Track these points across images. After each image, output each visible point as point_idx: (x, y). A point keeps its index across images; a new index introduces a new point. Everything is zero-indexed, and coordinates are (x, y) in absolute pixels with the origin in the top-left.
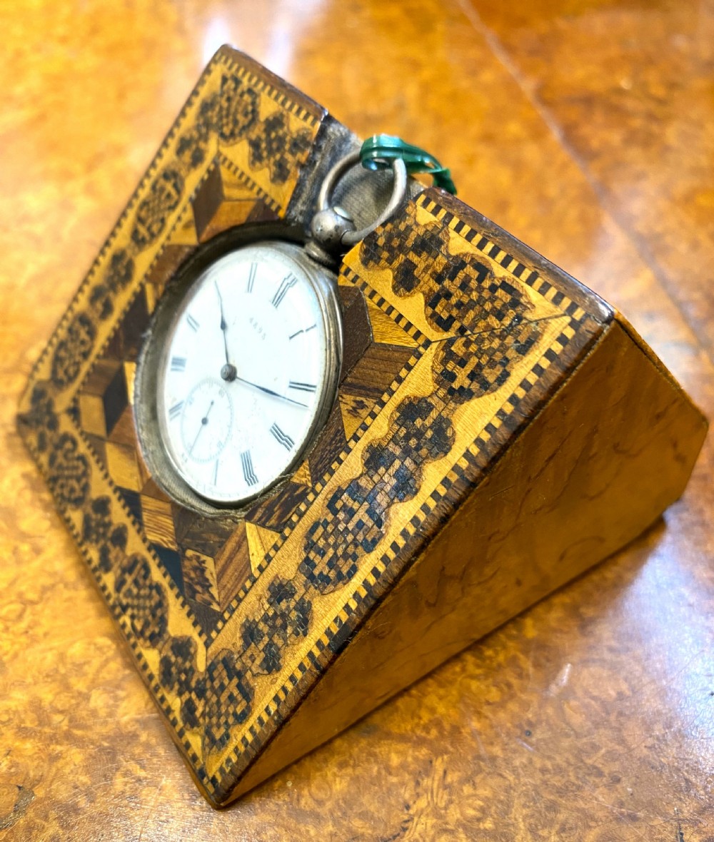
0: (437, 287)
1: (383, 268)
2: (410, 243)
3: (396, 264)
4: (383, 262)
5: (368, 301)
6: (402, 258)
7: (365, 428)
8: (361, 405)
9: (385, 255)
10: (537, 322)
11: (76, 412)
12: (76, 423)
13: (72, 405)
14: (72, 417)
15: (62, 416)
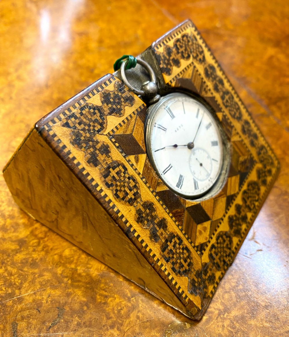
0: (180, 55)
1: (172, 69)
2: (167, 57)
3: (172, 64)
4: (171, 68)
5: (181, 77)
6: (171, 61)
7: (210, 90)
8: (205, 89)
9: (169, 66)
10: (191, 34)
11: (201, 248)
12: (205, 247)
13: (199, 253)
14: (203, 251)
15: (203, 262)
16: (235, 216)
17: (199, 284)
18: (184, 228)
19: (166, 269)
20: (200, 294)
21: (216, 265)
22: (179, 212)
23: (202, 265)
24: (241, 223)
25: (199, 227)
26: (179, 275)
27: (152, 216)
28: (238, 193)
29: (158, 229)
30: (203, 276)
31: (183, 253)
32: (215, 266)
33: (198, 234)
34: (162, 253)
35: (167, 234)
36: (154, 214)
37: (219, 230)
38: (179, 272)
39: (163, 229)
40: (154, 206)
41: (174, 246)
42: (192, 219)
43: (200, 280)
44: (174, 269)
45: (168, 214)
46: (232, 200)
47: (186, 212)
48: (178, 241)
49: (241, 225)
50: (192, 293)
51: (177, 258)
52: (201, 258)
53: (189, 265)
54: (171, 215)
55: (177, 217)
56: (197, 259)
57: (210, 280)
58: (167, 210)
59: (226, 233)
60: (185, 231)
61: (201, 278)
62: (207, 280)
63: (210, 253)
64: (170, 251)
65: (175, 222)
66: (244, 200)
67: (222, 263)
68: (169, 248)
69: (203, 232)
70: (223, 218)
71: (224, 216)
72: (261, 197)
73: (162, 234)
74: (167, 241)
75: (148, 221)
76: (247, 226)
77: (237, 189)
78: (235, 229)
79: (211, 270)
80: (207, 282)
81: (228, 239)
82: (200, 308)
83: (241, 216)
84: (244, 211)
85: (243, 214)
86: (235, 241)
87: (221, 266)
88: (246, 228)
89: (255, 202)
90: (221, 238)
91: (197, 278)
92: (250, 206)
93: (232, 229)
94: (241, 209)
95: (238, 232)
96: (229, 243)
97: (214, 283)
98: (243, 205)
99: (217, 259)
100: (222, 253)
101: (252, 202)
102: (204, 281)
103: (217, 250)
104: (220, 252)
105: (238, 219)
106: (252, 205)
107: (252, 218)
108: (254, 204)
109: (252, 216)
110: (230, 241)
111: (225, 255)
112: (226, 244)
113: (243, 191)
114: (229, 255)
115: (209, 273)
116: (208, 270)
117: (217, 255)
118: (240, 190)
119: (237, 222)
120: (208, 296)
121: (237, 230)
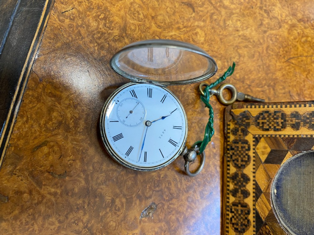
11: (257, 140)
12: (254, 143)
13: (257, 136)
14: (254, 139)
15: (250, 134)
16: (245, 186)
17: (242, 121)
18: (279, 138)
19: (272, 107)
20: (238, 116)
22: (291, 144)
23: (249, 132)
24: (235, 187)
25: (269, 150)
26: (261, 112)
27: (308, 123)
28: (254, 205)
29: (297, 121)
30: (243, 127)
31: (268, 125)
32: (238, 140)
33: (267, 145)
34: (282, 112)
35: (288, 124)
36: (307, 126)
37: (252, 162)
38: (262, 114)
39: (293, 124)
40: (312, 129)
41: (277, 123)
42: (278, 149)
43: (244, 123)
44: (267, 112)
45: (298, 135)
46: (256, 194)
47: (286, 149)
48: (277, 127)
49: (235, 184)
50: (245, 112)
51: (270, 119)
52: (253, 135)
53: (259, 123)
54: (296, 136)
55: (290, 140)
56: (255, 132)
57: (236, 130)
58: (301, 136)
59: (244, 166)
60: (277, 138)
61: (244, 124)
62: (238, 128)
63: (248, 143)
64: (278, 118)
65: (289, 136)
66: (245, 206)
67: (233, 147)
68: (280, 119)
69: (263, 150)
70: (254, 174)
71: (254, 177)
72: (230, 226)
73: (292, 121)
74: (285, 121)
75: (308, 118)
76: (228, 190)
77: (257, 207)
78: (238, 177)
79: (240, 135)
80: (237, 126)
81: (240, 165)
82: (232, 110)
83: (240, 190)
84: (240, 197)
85: (239, 194)
86: (233, 170)
87: (233, 144)
88: (228, 188)
89: (233, 214)
90: (246, 159)
91: (247, 122)
92: (236, 207)
93: (241, 174)
94: (243, 196)
95: (234, 177)
96: (237, 163)
97: (232, 131)
98: (243, 201)
99: (240, 145)
100: (238, 152)
101: (235, 212)
102: (240, 125)
103: (244, 149)
104: (241, 151)
105: (240, 186)
106: (235, 209)
107: (228, 200)
108: (233, 212)
109: (228, 202)
110: (238, 165)
111: (235, 153)
112: (240, 160)
113: (250, 212)
114: (231, 156)
115: (240, 133)
116: (242, 134)
117: (242, 147)
118: (254, 209)
119: (240, 184)
120: (230, 121)
121: (236, 178)
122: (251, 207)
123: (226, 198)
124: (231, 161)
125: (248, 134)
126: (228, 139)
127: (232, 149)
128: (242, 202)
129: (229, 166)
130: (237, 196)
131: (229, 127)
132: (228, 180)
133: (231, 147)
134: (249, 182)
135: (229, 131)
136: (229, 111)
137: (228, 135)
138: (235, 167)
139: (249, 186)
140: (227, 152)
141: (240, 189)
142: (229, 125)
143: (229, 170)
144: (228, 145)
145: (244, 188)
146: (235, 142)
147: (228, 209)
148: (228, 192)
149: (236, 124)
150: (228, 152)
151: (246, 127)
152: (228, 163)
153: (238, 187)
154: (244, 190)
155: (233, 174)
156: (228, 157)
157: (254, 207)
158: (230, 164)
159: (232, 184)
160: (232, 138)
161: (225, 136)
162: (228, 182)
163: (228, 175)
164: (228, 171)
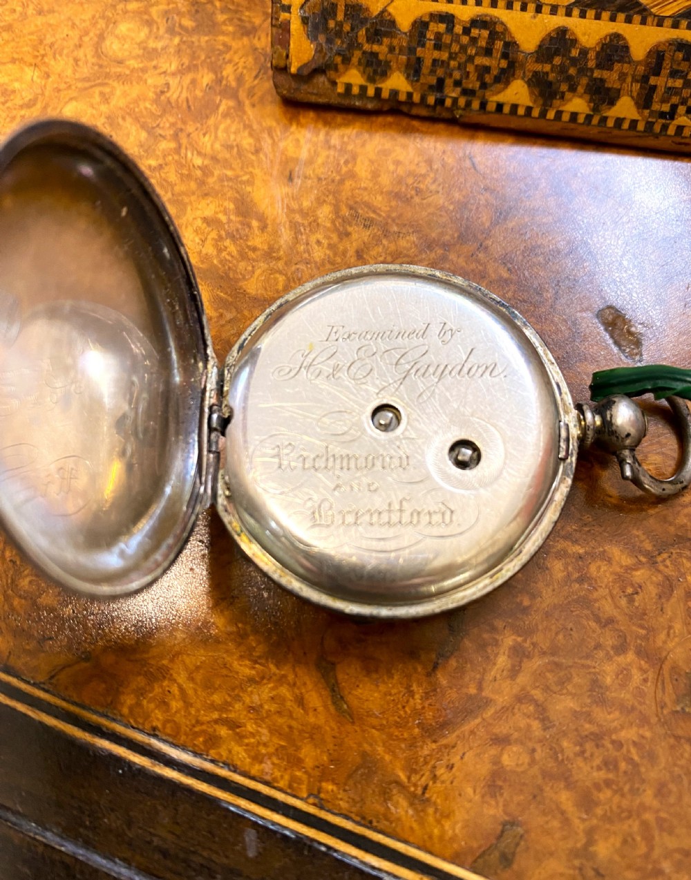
15: (390, 9)
16: (584, 52)
17: (339, 33)
20: (319, 50)
21: (413, 58)
23: (384, 11)
24: (580, 89)
28: (660, 22)
30: (362, 32)
32: (409, 59)
37: (500, 13)
43: (347, 28)
46: (620, 9)
49: (573, 89)
50: (305, 20)
57: (369, 64)
59: (511, 45)
61: (352, 29)
62: (364, 53)
63: (427, 19)
67: (433, 80)
70: (546, 9)
71: (554, 10)
76: (589, 118)
77: (669, 11)
78: (547, 73)
79: (391, 49)
80: (357, 54)
81: (504, 64)
82: (293, 70)
83: (597, 74)
84: (622, 77)
85: (611, 78)
86: (517, 93)
87: (422, 80)
88: (581, 119)
89: (682, 109)
90: (485, 33)
91: (346, 15)
92: (656, 97)
93: (537, 61)
94: (619, 61)
95: (545, 90)
96: (495, 72)
97: (371, 79)
98: (639, 63)
99: (428, 54)
100: (453, 63)
101: (675, 100)
102: (353, 45)
103: (447, 39)
104: (450, 54)
105: (583, 71)
106: (663, 101)
107: (626, 125)
108: (674, 108)
109: (634, 123)
110: (503, 71)
111: (457, 75)
112: (485, 61)
113: (682, 40)
114: (465, 92)
115: (381, 49)
116: (386, 41)
117: (438, 47)
118: (676, 25)
119: (572, 71)
120: (334, 83)
121: (550, 84)
122: (666, 34)
123: (616, 132)
124: (484, 96)
125: (390, 14)
126: (402, 97)
127: (441, 84)
128: (641, 69)
129: (500, 107)
130: (617, 86)
131: (356, 90)
132: (551, 115)
133: (431, 87)
134: (573, 33)
135: (371, 92)
136: (294, 85)
137: (385, 95)
138: (507, 83)
139: (584, 34)
140: (448, 109)
141: (592, 70)
142: (348, 87)
143: (515, 107)
144: (423, 98)
145: (592, 55)
146: (414, 69)
147: (657, 128)
148: (595, 121)
149: (347, 60)
150: (448, 102)
151: (363, 21)
152: (491, 107)
153: (584, 81)
154: (598, 54)
155: (531, 93)
156: (468, 104)
157: (668, 22)
158: (494, 99)
159: (570, 100)
160: (397, 82)
161: (386, 108)
162: (559, 114)
163: (536, 113)
164: (521, 111)
